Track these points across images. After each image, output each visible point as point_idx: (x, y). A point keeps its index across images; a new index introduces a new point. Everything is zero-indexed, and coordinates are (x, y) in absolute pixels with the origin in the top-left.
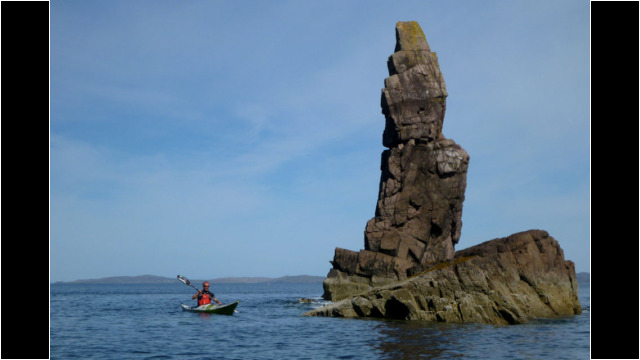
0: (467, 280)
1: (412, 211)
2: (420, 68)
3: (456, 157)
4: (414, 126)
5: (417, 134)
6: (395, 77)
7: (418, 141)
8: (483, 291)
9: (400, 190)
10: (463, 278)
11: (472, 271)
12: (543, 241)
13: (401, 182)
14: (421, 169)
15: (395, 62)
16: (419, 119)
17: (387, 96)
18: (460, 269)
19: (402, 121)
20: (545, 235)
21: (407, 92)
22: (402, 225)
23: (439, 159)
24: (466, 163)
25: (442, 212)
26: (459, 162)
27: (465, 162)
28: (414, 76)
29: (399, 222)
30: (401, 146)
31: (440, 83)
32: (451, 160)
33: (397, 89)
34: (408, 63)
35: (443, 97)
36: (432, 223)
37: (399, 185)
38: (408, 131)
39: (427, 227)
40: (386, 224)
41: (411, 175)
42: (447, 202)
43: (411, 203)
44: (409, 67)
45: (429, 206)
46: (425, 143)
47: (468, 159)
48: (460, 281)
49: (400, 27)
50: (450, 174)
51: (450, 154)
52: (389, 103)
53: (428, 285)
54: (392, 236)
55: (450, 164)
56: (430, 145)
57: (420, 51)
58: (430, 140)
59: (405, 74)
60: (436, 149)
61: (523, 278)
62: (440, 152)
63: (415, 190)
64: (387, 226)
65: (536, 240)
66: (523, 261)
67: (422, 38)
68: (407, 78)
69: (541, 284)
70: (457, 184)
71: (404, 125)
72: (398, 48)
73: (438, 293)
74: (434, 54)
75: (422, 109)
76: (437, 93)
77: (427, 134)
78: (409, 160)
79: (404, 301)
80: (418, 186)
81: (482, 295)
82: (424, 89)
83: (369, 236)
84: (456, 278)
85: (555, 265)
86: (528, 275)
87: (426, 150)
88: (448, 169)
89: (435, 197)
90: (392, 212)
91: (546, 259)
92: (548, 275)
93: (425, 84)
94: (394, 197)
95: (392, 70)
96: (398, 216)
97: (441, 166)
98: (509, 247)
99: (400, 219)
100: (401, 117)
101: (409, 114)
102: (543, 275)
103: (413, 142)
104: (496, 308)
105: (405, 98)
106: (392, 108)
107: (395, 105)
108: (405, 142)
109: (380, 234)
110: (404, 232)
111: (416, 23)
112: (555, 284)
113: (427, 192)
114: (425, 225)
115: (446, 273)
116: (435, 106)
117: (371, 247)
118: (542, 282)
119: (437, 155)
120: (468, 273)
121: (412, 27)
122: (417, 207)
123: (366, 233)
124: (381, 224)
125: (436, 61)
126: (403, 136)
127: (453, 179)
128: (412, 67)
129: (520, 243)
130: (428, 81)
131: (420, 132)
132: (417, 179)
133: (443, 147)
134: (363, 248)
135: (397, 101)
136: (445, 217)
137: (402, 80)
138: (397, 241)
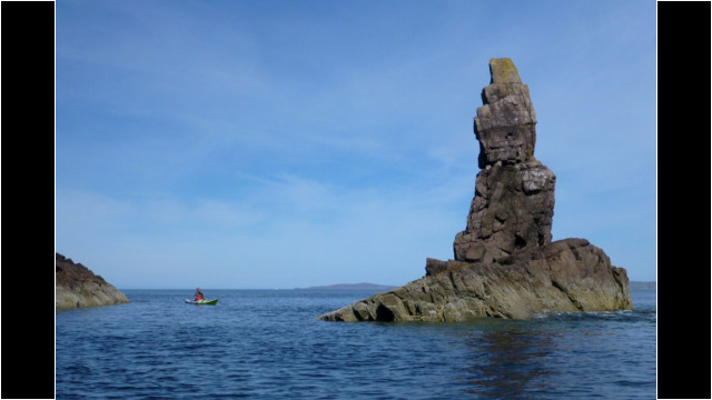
0: (461, 285)
1: (498, 225)
2: (511, 99)
3: (542, 177)
4: (502, 150)
5: (505, 157)
6: (487, 106)
7: (504, 163)
8: (477, 296)
9: (487, 206)
10: (457, 284)
11: (466, 277)
12: (579, 249)
13: (487, 199)
14: (507, 188)
15: (487, 94)
16: (507, 143)
17: (478, 123)
18: (455, 274)
19: (490, 144)
20: (585, 244)
21: (496, 119)
22: (488, 237)
23: (525, 178)
24: (552, 182)
25: (526, 225)
26: (544, 181)
27: (552, 180)
28: (505, 105)
29: (485, 234)
30: (488, 167)
31: (530, 112)
32: (536, 179)
33: (487, 117)
34: (499, 94)
35: (532, 124)
36: (516, 236)
37: (485, 202)
38: (496, 154)
39: (511, 239)
40: (473, 236)
41: (498, 193)
42: (531, 217)
43: (497, 218)
44: (500, 98)
45: (514, 220)
46: (513, 164)
47: (554, 178)
48: (455, 286)
49: (493, 63)
50: (536, 192)
51: (536, 174)
52: (479, 129)
53: (420, 290)
54: (477, 248)
55: (536, 182)
56: (517, 166)
57: (511, 83)
58: (518, 161)
59: (496, 104)
60: (522, 169)
61: (555, 284)
62: (526, 172)
63: (501, 206)
64: (473, 239)
65: (572, 248)
66: (555, 267)
67: (515, 72)
68: (497, 108)
69: (574, 289)
70: (541, 201)
71: (492, 148)
72: (492, 82)
73: (429, 298)
74: (526, 86)
75: (510, 134)
76: (527, 120)
77: (514, 156)
78: (495, 180)
79: (389, 306)
80: (505, 203)
81: (476, 300)
82: (513, 116)
83: (457, 248)
84: (450, 283)
85: (596, 272)
86: (560, 281)
87: (512, 170)
88: (533, 187)
89: (520, 212)
90: (478, 226)
91: (583, 266)
92: (583, 281)
93: (515, 112)
94: (481, 213)
95: (485, 101)
96: (484, 230)
97: (526, 185)
98: (543, 255)
99: (485, 232)
100: (490, 141)
101: (497, 139)
102: (578, 281)
103: (499, 163)
104: (491, 313)
105: (494, 124)
106: (481, 134)
107: (484, 131)
108: (492, 164)
109: (467, 245)
110: (489, 244)
111: (509, 60)
112: (592, 290)
113: (512, 208)
114: (508, 237)
115: (440, 279)
116: (523, 131)
117: (458, 257)
118: (575, 287)
119: (523, 175)
120: (463, 279)
121: (504, 63)
122: (502, 222)
123: (455, 244)
124: (468, 237)
125: (527, 93)
126: (491, 158)
127: (539, 196)
128: (503, 97)
129: (555, 251)
130: (518, 110)
131: (508, 154)
132: (503, 196)
133: (529, 168)
134: (453, 258)
135: (486, 128)
136: (529, 230)
137: (492, 109)
138: (481, 252)
